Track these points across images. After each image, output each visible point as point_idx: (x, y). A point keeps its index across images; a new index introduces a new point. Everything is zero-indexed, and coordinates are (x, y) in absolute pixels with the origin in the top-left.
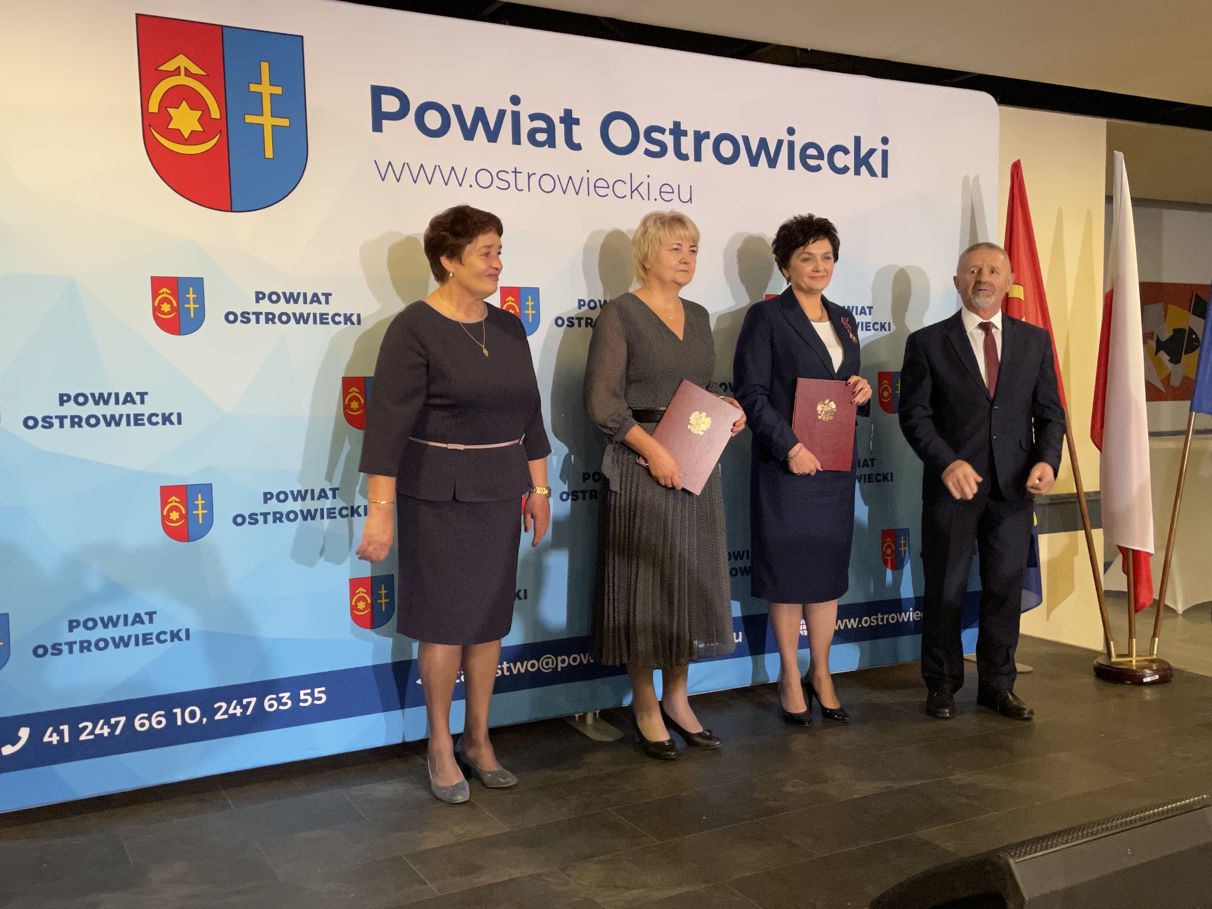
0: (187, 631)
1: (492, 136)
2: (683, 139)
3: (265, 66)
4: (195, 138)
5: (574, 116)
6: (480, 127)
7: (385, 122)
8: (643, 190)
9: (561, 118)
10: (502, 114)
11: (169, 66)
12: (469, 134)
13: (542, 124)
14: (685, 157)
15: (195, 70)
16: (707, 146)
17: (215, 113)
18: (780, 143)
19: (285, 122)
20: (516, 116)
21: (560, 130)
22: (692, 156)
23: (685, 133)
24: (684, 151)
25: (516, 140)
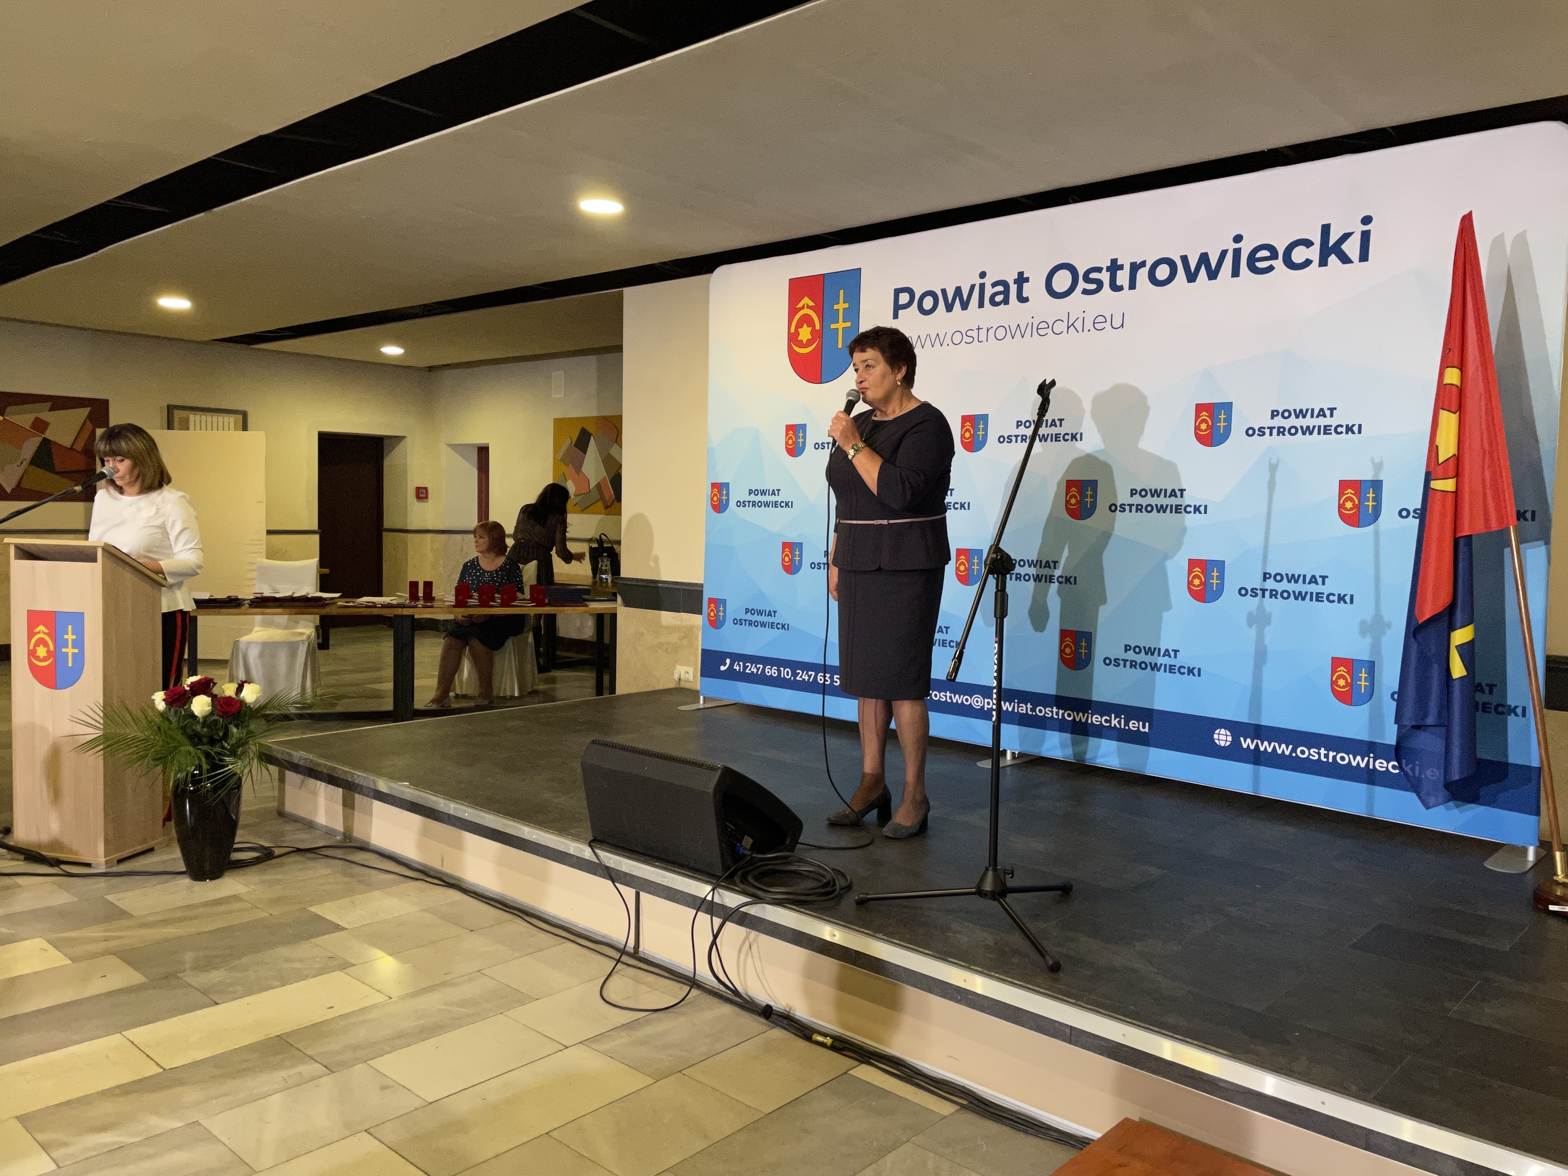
0: (788, 625)
1: (965, 306)
2: (1119, 273)
3: (842, 292)
4: (809, 343)
5: (1025, 276)
6: (957, 301)
7: (900, 312)
8: (1078, 325)
9: (1015, 280)
10: (973, 287)
11: (800, 305)
12: (949, 308)
13: (1000, 288)
14: (1120, 288)
15: (811, 304)
16: (1142, 274)
17: (818, 327)
18: (1224, 253)
19: (848, 324)
20: (982, 286)
21: (1013, 289)
22: (1126, 285)
23: (1121, 267)
24: (1119, 283)
25: (981, 305)
